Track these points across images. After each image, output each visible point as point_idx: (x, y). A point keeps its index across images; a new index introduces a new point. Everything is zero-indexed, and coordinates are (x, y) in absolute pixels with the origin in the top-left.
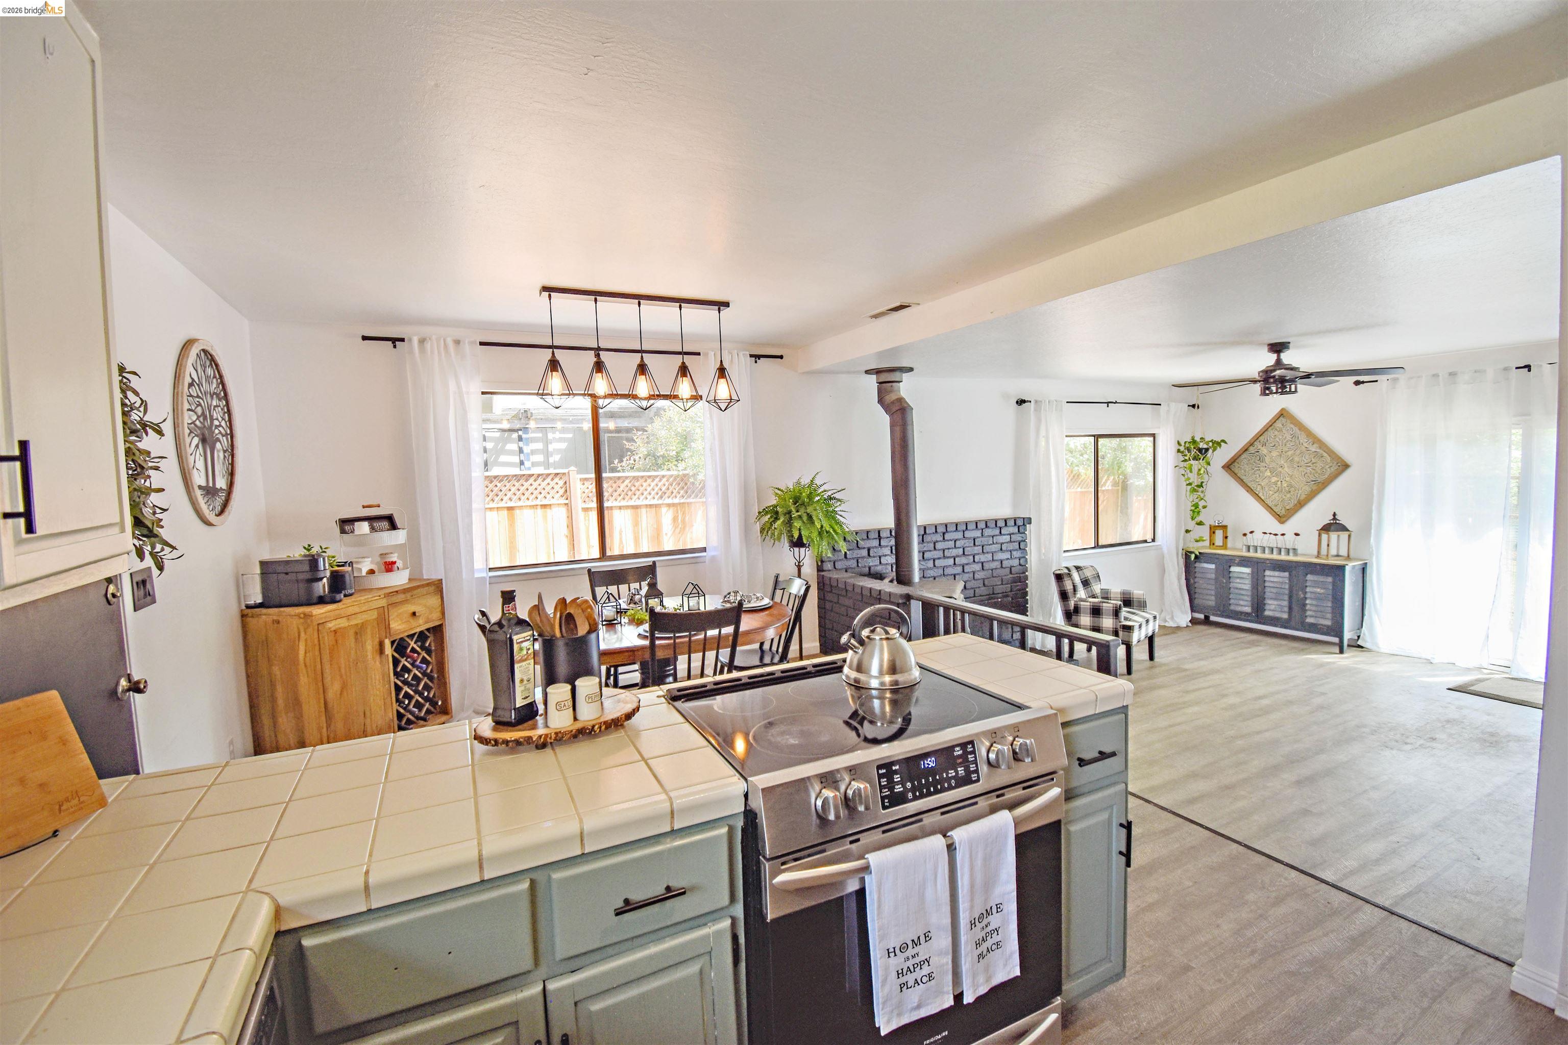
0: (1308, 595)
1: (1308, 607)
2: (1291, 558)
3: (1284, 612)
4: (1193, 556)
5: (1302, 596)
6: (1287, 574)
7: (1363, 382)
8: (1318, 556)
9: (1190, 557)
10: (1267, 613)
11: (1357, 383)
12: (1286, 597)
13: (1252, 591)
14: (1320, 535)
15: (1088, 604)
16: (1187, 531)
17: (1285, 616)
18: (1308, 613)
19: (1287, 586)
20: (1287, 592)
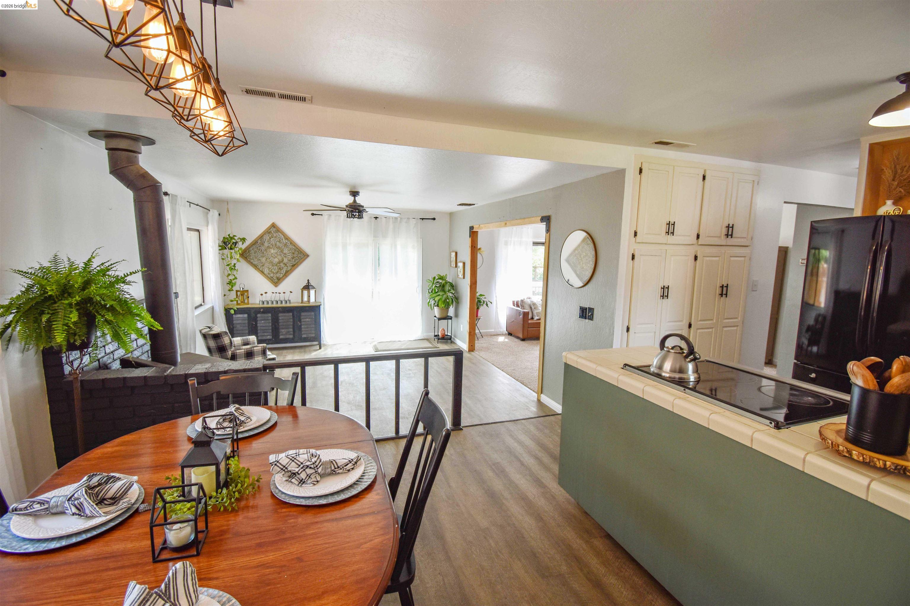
0: (303, 323)
1: (303, 329)
2: (288, 305)
3: (291, 334)
4: (232, 312)
5: (300, 324)
6: (291, 314)
7: (315, 215)
8: (302, 303)
9: (229, 312)
10: (281, 337)
11: (313, 214)
12: (291, 327)
13: (272, 326)
14: (302, 292)
15: (243, 350)
16: (225, 295)
17: (291, 336)
18: (303, 333)
19: (292, 320)
20: (292, 323)
